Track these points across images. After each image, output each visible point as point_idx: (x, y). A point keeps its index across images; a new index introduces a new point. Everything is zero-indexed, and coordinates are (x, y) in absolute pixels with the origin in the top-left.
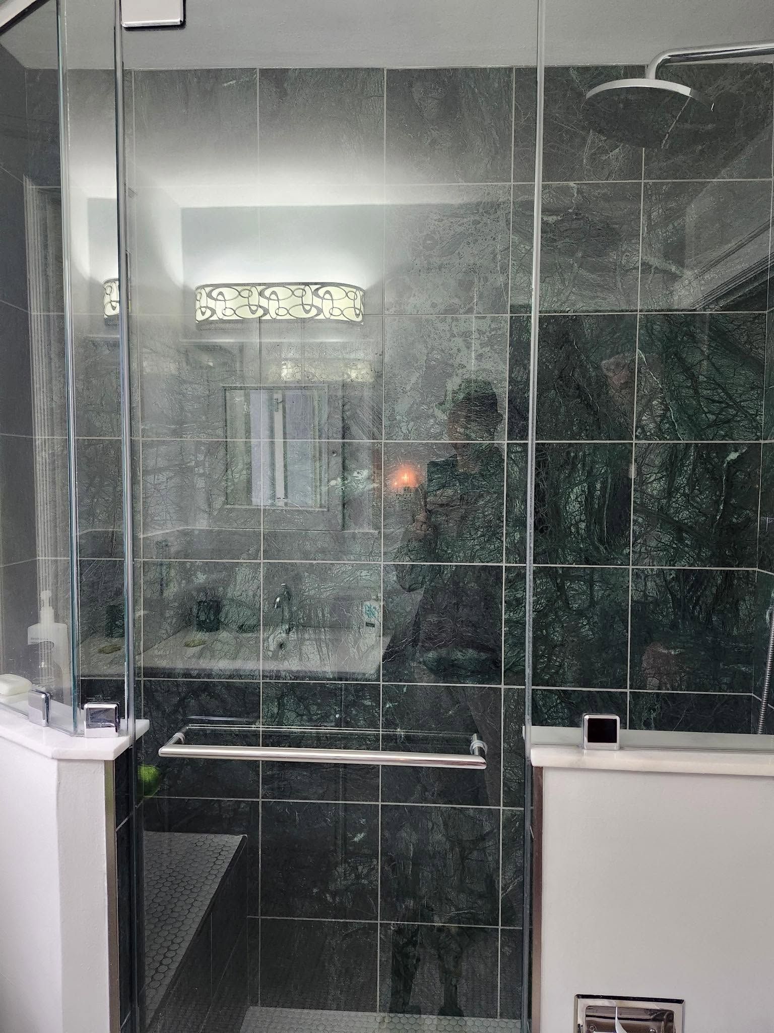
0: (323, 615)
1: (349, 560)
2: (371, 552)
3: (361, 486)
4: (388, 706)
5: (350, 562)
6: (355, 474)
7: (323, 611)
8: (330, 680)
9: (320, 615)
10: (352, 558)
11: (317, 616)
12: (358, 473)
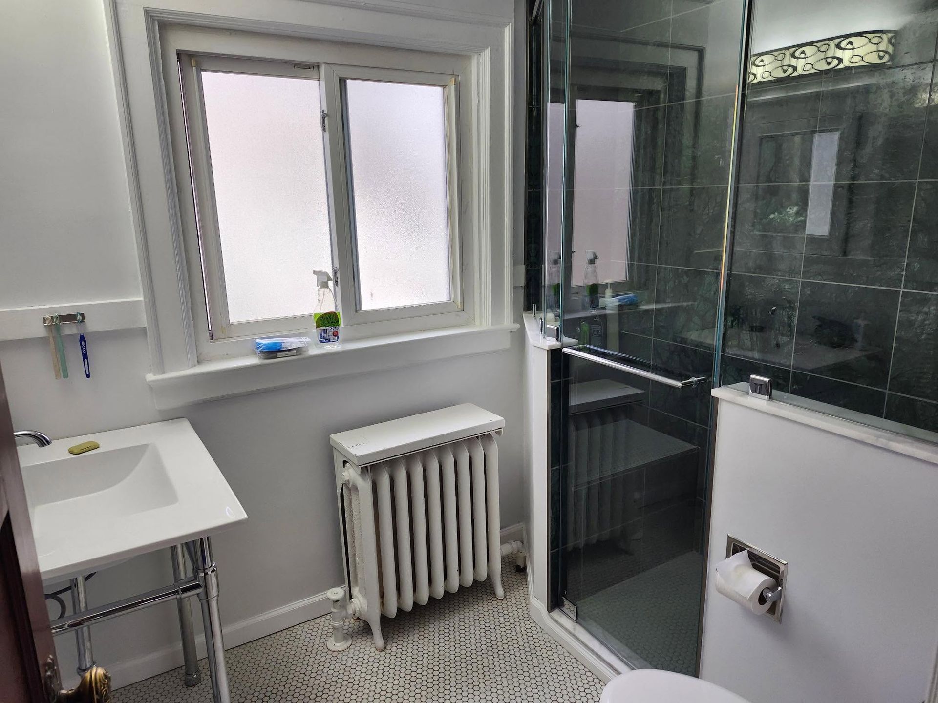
0: (756, 314)
1: (777, 276)
2: (794, 270)
3: (791, 219)
4: (795, 387)
5: (777, 277)
6: (788, 210)
7: (756, 310)
8: (756, 360)
9: (754, 314)
10: (780, 274)
11: (752, 313)
12: (791, 209)
